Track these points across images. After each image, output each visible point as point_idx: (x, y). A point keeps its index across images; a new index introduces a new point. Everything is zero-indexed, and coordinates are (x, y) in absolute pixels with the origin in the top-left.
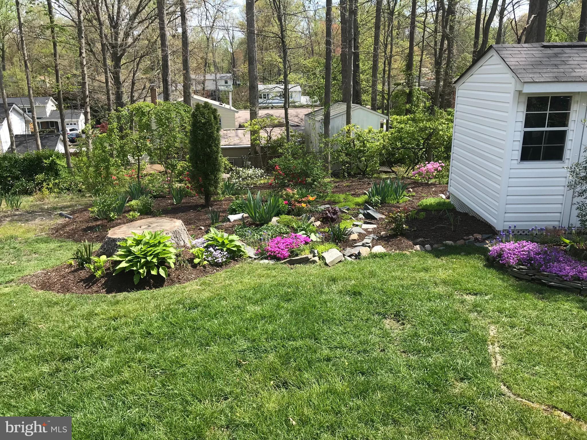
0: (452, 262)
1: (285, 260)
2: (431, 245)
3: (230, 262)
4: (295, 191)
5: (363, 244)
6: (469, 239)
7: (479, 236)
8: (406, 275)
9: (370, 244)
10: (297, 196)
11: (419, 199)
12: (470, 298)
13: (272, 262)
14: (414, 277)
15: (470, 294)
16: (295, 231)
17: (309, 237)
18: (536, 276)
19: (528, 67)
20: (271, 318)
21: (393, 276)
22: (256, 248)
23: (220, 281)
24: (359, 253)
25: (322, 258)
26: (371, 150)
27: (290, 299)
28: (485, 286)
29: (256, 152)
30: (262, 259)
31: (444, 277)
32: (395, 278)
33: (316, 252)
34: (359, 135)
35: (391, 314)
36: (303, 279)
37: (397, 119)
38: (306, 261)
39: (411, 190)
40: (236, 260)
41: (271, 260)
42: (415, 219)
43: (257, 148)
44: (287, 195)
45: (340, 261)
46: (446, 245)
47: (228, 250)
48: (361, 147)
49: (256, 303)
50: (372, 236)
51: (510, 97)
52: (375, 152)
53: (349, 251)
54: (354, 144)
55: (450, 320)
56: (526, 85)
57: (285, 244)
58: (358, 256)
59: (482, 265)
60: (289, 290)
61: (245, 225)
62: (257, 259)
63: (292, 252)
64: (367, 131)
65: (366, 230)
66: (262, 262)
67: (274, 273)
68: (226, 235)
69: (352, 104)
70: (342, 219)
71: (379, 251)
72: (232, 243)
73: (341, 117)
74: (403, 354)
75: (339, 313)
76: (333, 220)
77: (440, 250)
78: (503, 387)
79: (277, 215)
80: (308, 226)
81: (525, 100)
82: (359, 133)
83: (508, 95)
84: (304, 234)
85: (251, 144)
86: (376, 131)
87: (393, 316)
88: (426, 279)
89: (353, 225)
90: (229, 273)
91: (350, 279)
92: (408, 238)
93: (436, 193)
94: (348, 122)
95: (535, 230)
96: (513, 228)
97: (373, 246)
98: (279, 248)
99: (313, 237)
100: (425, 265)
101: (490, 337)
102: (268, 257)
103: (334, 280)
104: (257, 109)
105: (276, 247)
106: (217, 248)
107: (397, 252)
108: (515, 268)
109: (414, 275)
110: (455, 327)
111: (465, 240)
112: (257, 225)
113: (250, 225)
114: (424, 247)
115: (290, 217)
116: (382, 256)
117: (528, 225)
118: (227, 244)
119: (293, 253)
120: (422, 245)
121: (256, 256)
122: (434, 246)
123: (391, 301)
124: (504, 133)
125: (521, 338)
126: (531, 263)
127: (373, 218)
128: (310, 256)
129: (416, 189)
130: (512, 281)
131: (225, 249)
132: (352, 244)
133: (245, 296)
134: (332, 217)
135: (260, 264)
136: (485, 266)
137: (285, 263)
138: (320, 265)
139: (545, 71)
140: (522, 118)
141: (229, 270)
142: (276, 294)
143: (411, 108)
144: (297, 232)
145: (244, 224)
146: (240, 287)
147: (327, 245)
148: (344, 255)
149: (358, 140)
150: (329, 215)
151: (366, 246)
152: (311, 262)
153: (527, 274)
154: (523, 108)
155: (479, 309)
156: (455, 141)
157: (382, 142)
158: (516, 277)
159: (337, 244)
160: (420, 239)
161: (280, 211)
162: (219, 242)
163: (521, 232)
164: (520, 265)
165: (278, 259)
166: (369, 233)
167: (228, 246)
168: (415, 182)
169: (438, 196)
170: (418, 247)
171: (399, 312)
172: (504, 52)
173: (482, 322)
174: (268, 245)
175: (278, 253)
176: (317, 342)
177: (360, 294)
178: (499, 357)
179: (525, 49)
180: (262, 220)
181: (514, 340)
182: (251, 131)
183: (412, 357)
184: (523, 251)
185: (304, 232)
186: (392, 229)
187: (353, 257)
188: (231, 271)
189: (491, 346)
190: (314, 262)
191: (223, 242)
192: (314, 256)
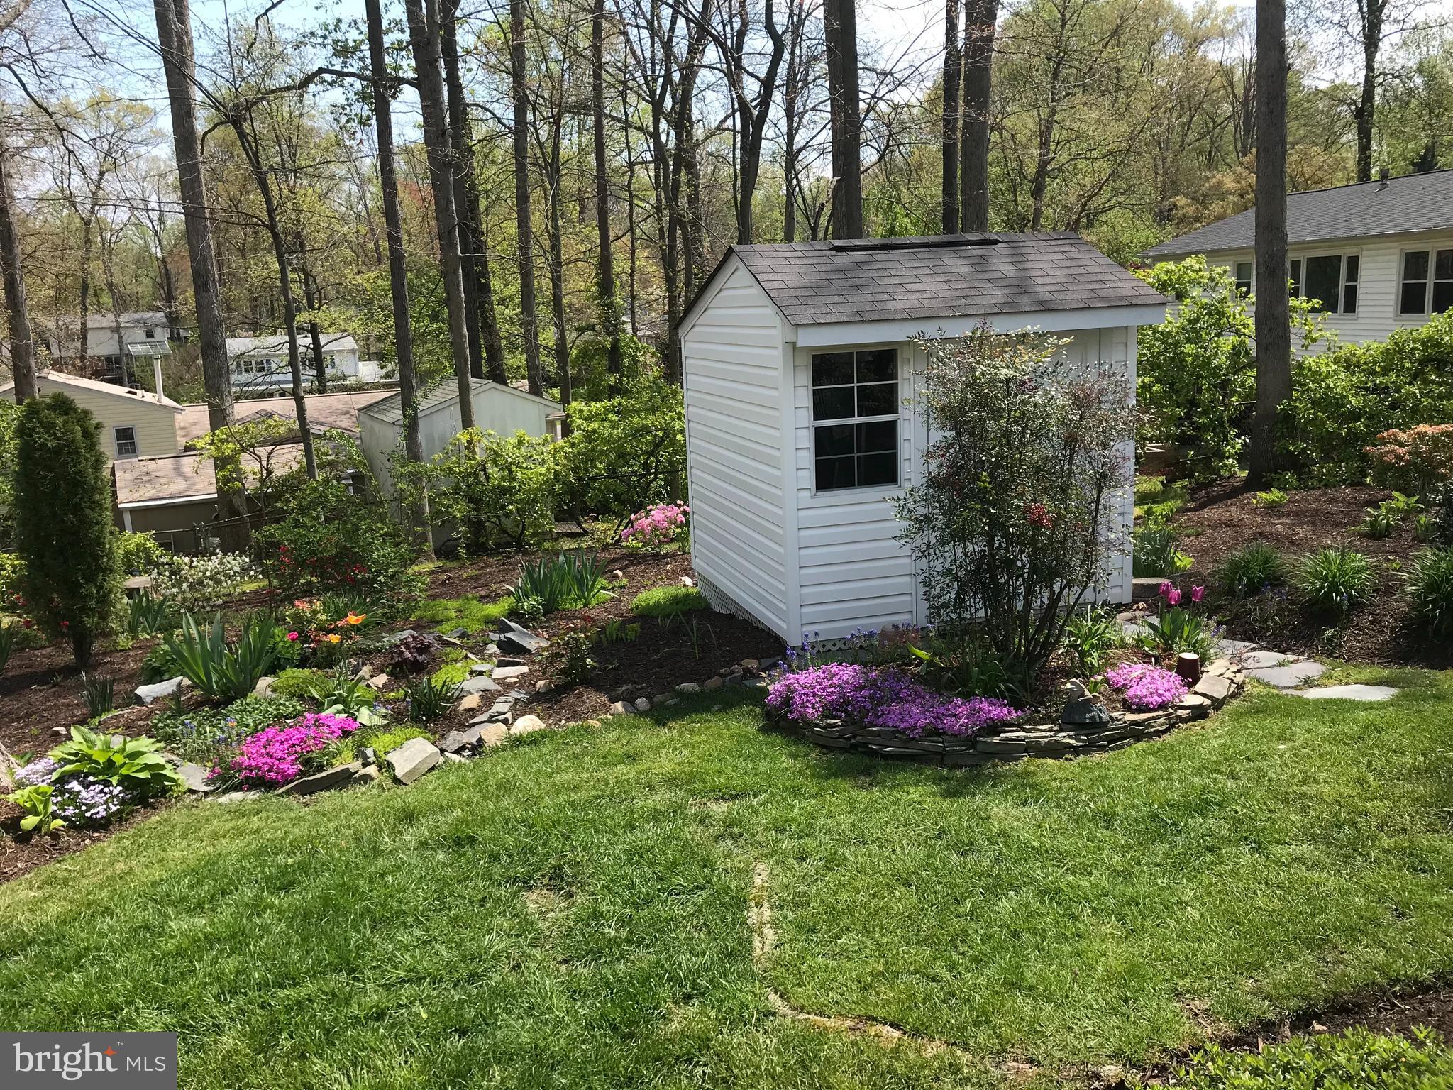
0: (692, 732)
1: (288, 787)
2: (650, 698)
3: (133, 811)
4: (318, 605)
5: (491, 716)
6: (733, 672)
7: (752, 664)
8: (585, 776)
9: (509, 716)
10: (324, 617)
11: (634, 594)
12: (719, 809)
13: (252, 796)
14: (604, 779)
15: (723, 798)
16: (318, 706)
17: (355, 719)
18: (859, 738)
19: (804, 293)
20: (236, 939)
21: (554, 785)
22: (210, 764)
23: (101, 867)
24: (480, 740)
25: (386, 766)
26: (527, 487)
27: (292, 884)
28: (756, 775)
29: (234, 512)
30: (225, 792)
31: (668, 768)
32: (557, 789)
33: (369, 752)
34: (496, 453)
35: (543, 876)
36: (332, 826)
37: (581, 411)
38: (344, 779)
39: (620, 573)
40: (153, 807)
41: (249, 789)
42: (619, 641)
43: (236, 501)
44: (297, 617)
45: (433, 768)
46: (681, 694)
47: (127, 782)
48: (503, 479)
49: (199, 908)
50: (513, 694)
51: (776, 356)
52: (538, 490)
53: (456, 738)
54: (485, 473)
55: (673, 866)
56: (801, 331)
57: (286, 745)
58: (477, 748)
59: (754, 730)
60: (290, 861)
61: (180, 710)
62: (212, 792)
63: (307, 762)
64: (513, 441)
65: (501, 681)
66: (224, 799)
67: (255, 822)
68: (117, 741)
69: (471, 380)
70: (443, 661)
71: (530, 730)
72: (136, 762)
73: (447, 412)
74: (563, 968)
75: (418, 897)
76: (418, 667)
77: (668, 708)
78: (773, 997)
79: (271, 670)
80: (350, 691)
81: (806, 361)
82: (494, 446)
83: (774, 352)
84: (339, 712)
85: (219, 490)
86: (535, 440)
87: (546, 880)
88: (628, 781)
89: (472, 673)
90: (127, 843)
91: (451, 808)
92: (598, 688)
93: (673, 576)
94: (467, 422)
95: (858, 637)
96: (811, 639)
97: (515, 719)
98: (271, 757)
99: (364, 716)
100: (630, 748)
101: (754, 890)
102: (242, 783)
103: (410, 817)
104: (228, 402)
105: (262, 755)
106: (91, 779)
107: (573, 723)
108: (817, 725)
109: (603, 774)
110: (682, 881)
111: (723, 676)
112: (216, 705)
113: (198, 705)
114: (633, 704)
115: (307, 671)
116: (533, 740)
117: (844, 629)
118: (123, 765)
119: (310, 764)
120: (629, 699)
121: (208, 785)
122: (655, 699)
123: (544, 844)
124: (776, 433)
125: (816, 880)
126: (846, 711)
127: (523, 650)
128: (354, 765)
129: (630, 570)
130: (814, 755)
131: (114, 780)
132: (464, 721)
133: (168, 896)
134: (416, 661)
135: (221, 804)
136: (761, 730)
137: (288, 793)
138: (380, 785)
139: (837, 299)
140: (806, 399)
141: (131, 832)
142: (253, 877)
143: (621, 382)
144: (323, 710)
145: (177, 706)
146: (156, 873)
147: (399, 732)
148: (442, 751)
149: (495, 463)
150: (407, 654)
151: (498, 721)
152: (357, 781)
153: (841, 737)
154: (806, 378)
155: (735, 830)
156: (693, 455)
157: (552, 466)
158: (823, 747)
159: (426, 727)
160: (625, 687)
161: (279, 659)
162: (97, 762)
163: (829, 646)
164: (828, 717)
165: (269, 785)
166: (510, 687)
167: (124, 771)
168: (632, 555)
169: (678, 581)
170: (619, 706)
171: (560, 867)
172: (756, 262)
173: (740, 859)
174: (242, 754)
175: (270, 771)
176: (355, 979)
177: (471, 840)
178: (769, 932)
179: (799, 254)
180: (229, 689)
181: (803, 888)
182: (216, 459)
183: (581, 970)
184: (830, 686)
185: (340, 707)
186: (562, 672)
187: (466, 753)
188: (134, 835)
189: (755, 910)
190: (366, 778)
191: (110, 763)
192: (365, 765)
